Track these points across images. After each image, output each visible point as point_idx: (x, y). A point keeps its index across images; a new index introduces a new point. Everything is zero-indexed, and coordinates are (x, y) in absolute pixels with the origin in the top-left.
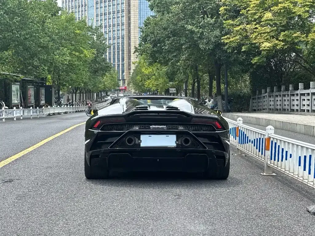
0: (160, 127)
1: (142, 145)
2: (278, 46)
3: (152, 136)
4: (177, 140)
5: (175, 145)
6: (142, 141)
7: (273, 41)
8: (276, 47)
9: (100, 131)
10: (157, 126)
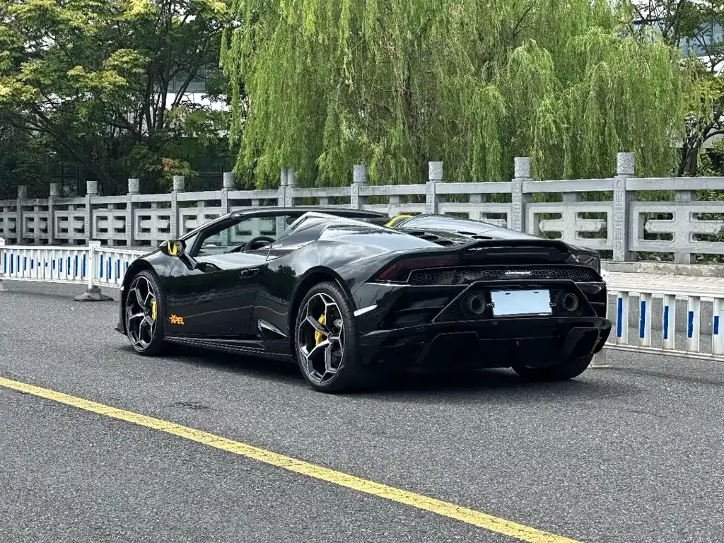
0: (522, 273)
1: (497, 312)
2: (23, 95)
3: (512, 292)
4: (552, 301)
5: (550, 310)
6: (495, 304)
7: (8, 83)
8: (18, 96)
9: (408, 285)
10: (516, 273)
